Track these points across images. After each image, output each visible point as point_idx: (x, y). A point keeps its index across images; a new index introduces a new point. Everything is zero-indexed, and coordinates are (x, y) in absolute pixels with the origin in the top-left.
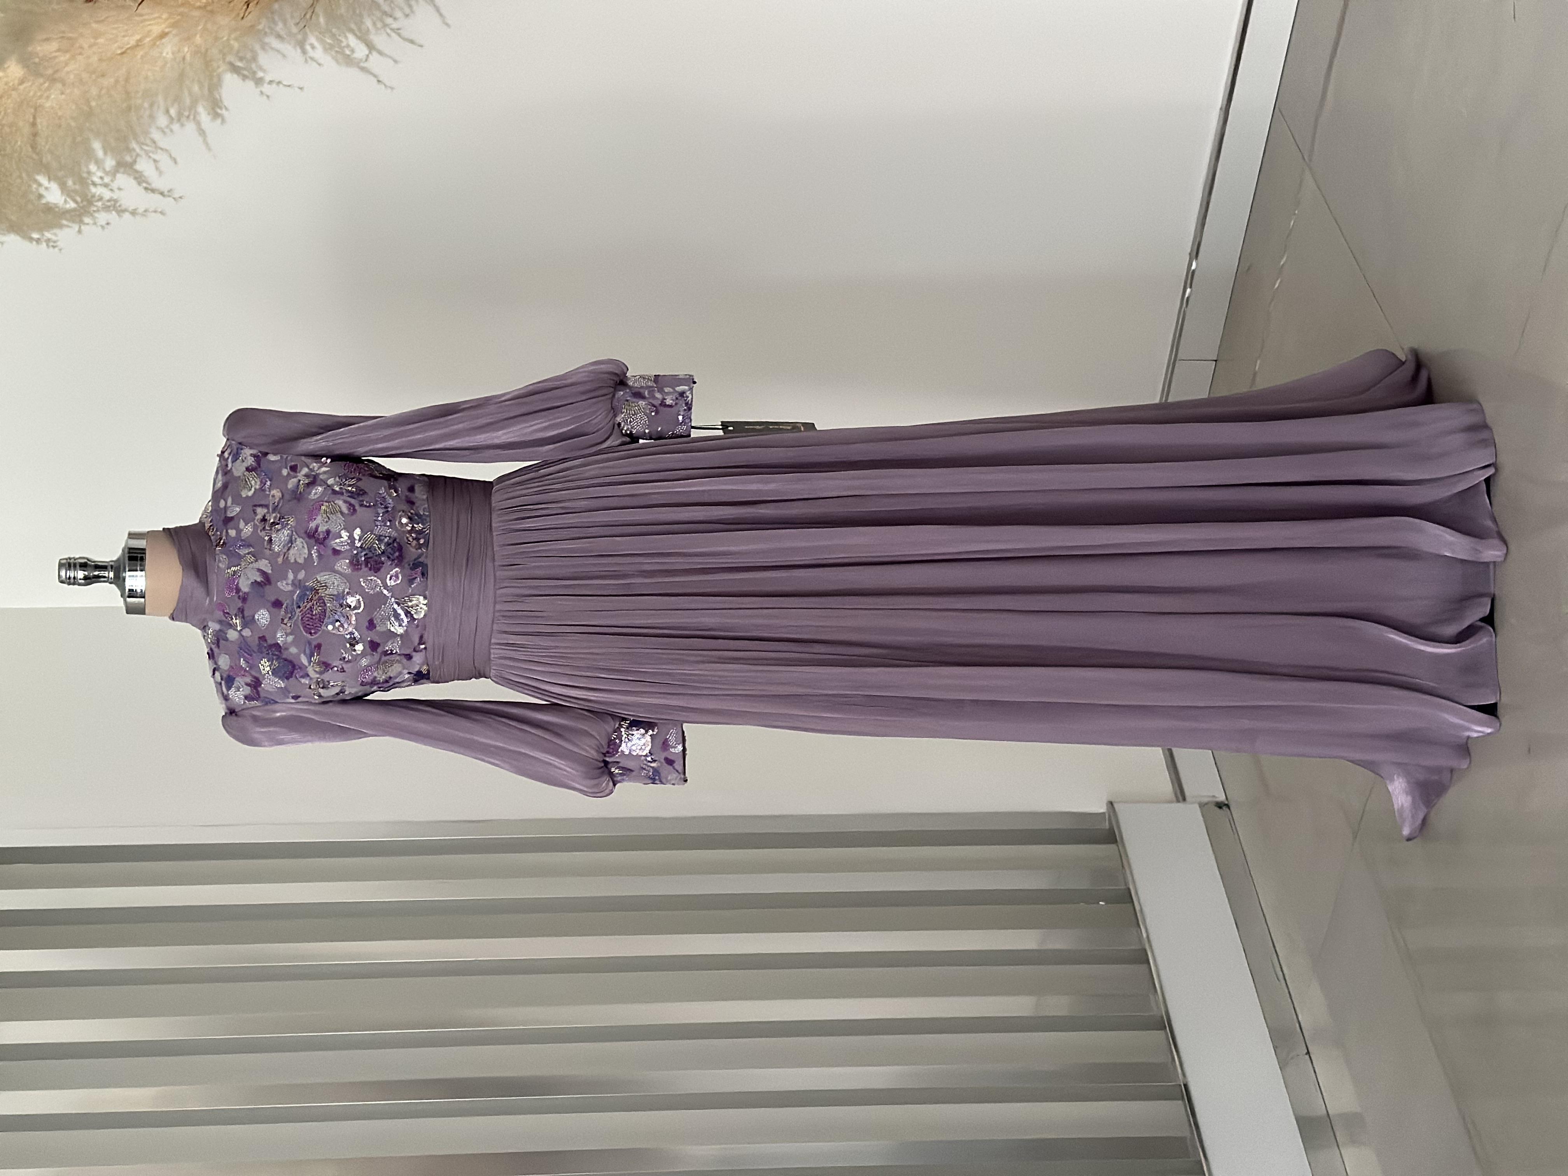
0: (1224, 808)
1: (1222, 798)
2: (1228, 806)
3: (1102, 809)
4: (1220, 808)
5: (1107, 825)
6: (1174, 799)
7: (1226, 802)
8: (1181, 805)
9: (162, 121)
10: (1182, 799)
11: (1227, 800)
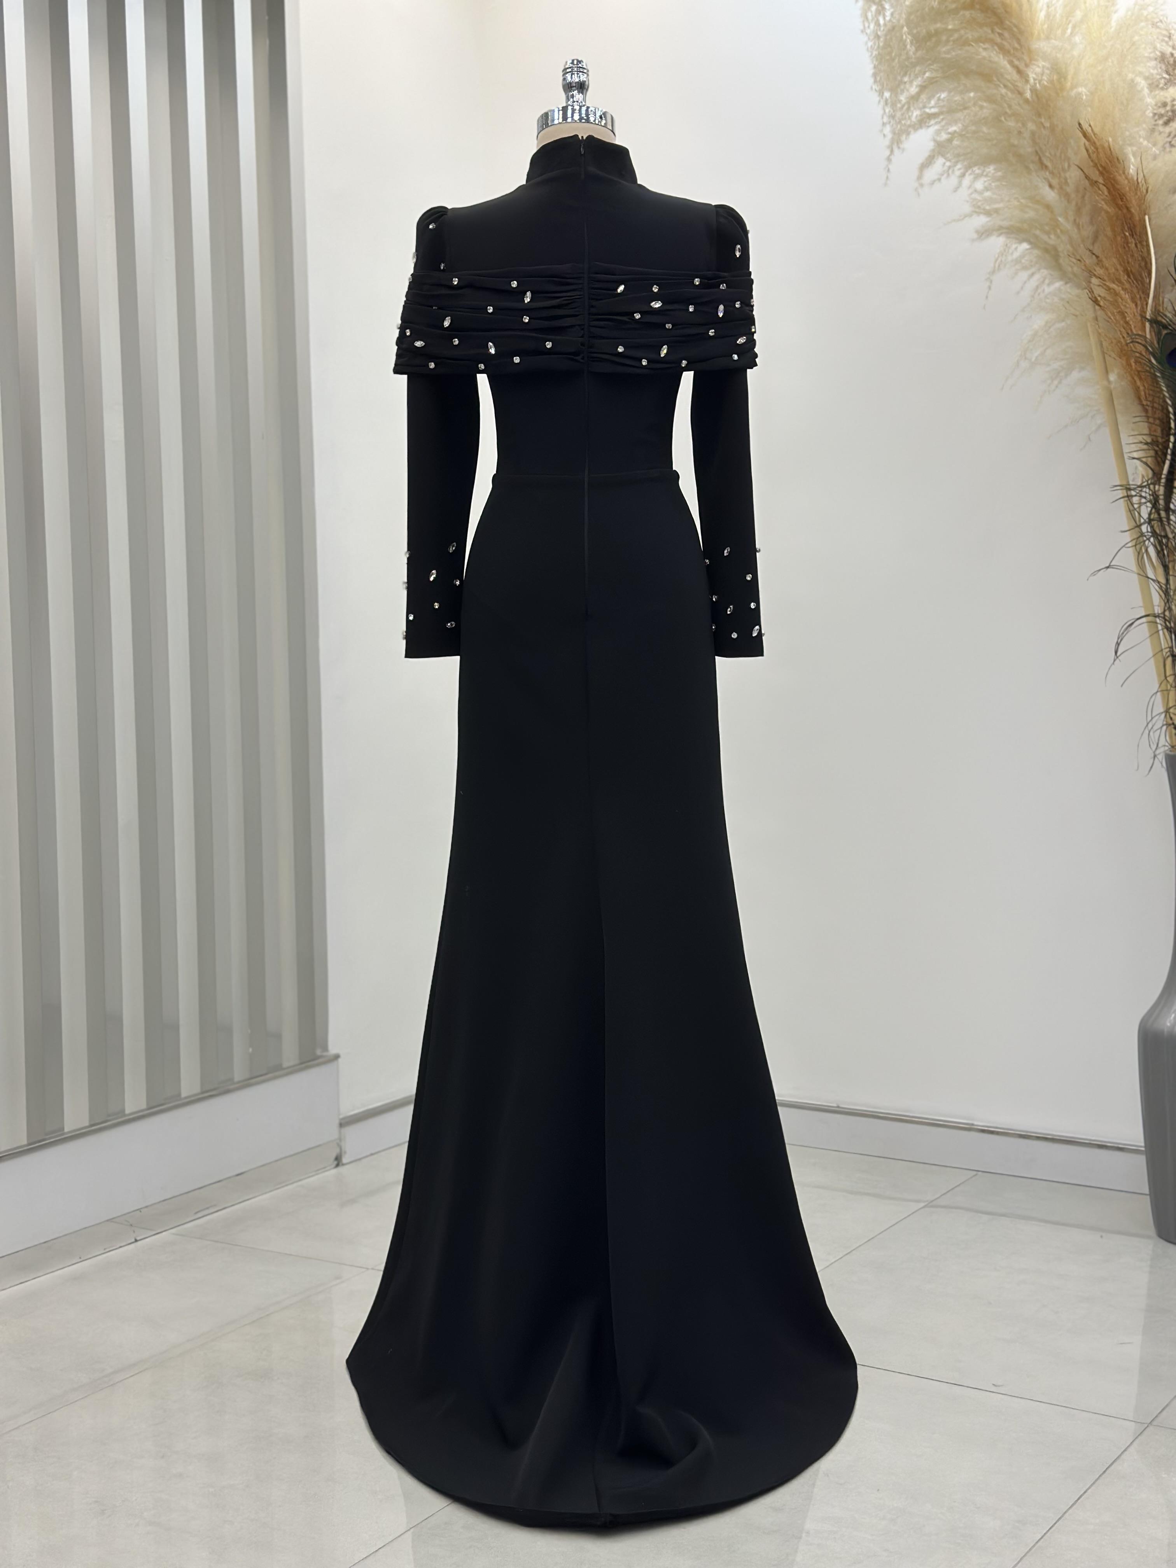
0: (336, 1163)
1: (344, 1160)
2: (337, 1165)
3: (333, 1050)
4: (336, 1159)
5: (319, 1052)
6: (341, 1117)
7: (340, 1164)
8: (337, 1122)
9: (979, 185)
10: (341, 1125)
11: (343, 1165)
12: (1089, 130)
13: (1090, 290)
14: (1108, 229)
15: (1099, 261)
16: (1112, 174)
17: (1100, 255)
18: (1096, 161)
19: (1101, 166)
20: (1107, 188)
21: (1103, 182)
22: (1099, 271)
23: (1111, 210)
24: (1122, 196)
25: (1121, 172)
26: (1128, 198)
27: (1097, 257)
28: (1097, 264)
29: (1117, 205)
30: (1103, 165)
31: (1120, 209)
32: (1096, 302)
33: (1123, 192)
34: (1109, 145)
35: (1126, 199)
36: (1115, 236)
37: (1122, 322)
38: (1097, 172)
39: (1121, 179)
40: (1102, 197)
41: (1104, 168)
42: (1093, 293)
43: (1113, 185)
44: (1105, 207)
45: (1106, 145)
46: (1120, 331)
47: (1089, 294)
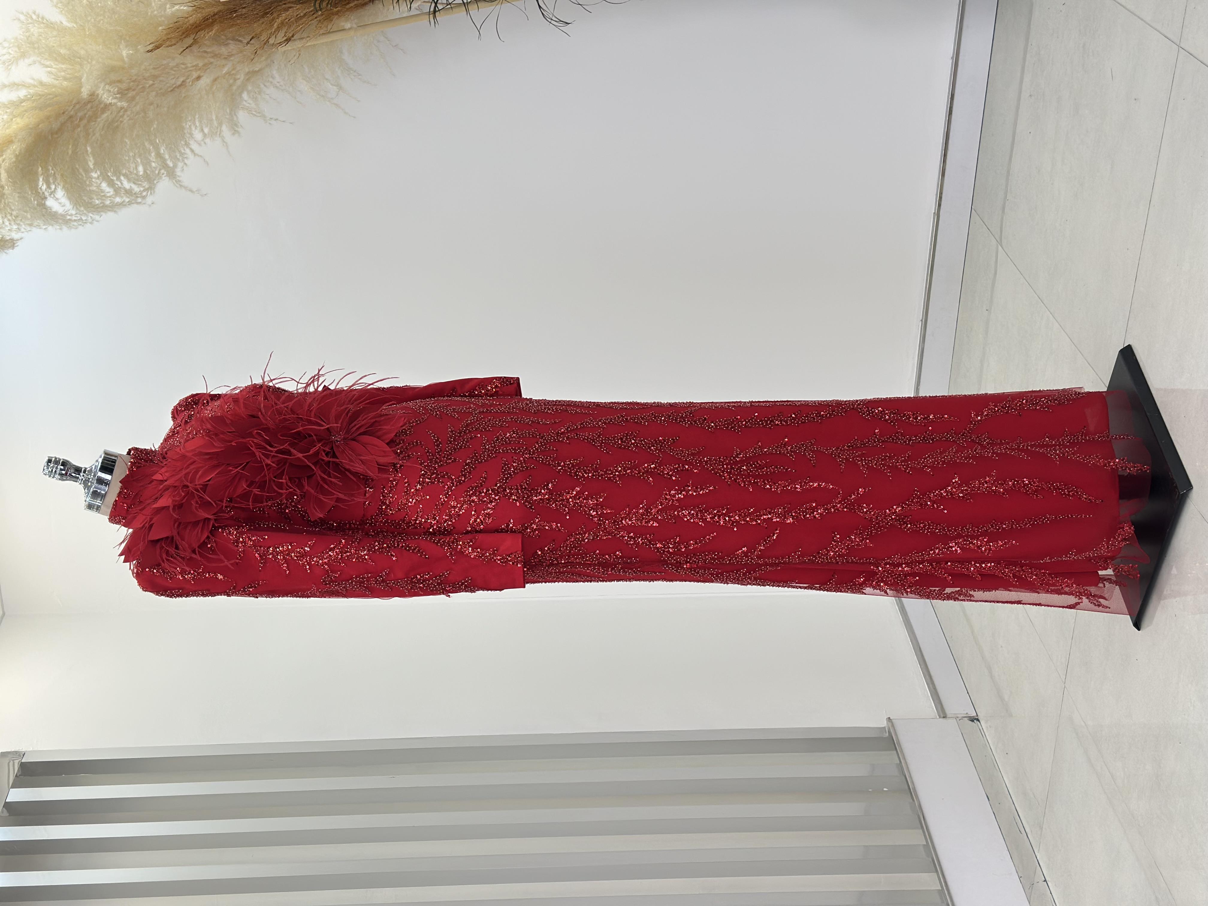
0: (975, 721)
1: (975, 714)
2: (978, 720)
3: (884, 723)
4: (972, 721)
5: (886, 735)
6: (937, 716)
7: (977, 718)
8: (942, 720)
9: (199, 136)
10: (944, 715)
11: (977, 716)
12: (153, 45)
13: (279, 44)
14: (231, 29)
15: (256, 37)
16: (188, 27)
17: (252, 36)
18: (178, 39)
19: (181, 35)
20: (199, 31)
21: (195, 35)
22: (264, 37)
23: (216, 28)
24: (205, 19)
25: (186, 20)
26: (207, 14)
27: (253, 38)
28: (258, 38)
29: (212, 24)
30: (180, 33)
31: (215, 21)
32: (288, 40)
33: (202, 18)
34: (165, 29)
35: (207, 16)
36: (236, 25)
37: (304, 19)
38: (186, 39)
39: (192, 20)
40: (206, 35)
41: (183, 33)
42: (280, 43)
43: (196, 27)
44: (214, 31)
45: (165, 32)
46: (311, 20)
47: (282, 46)
